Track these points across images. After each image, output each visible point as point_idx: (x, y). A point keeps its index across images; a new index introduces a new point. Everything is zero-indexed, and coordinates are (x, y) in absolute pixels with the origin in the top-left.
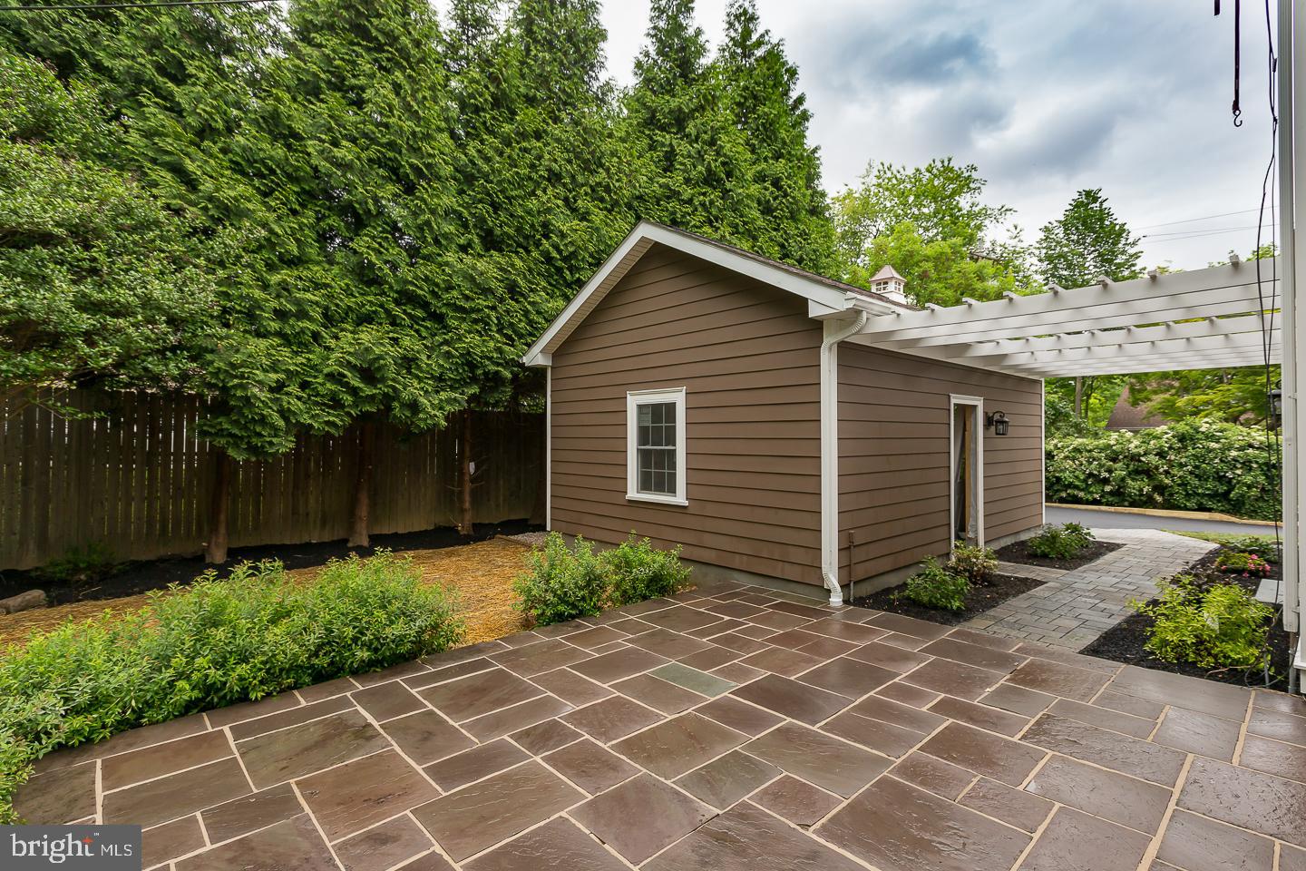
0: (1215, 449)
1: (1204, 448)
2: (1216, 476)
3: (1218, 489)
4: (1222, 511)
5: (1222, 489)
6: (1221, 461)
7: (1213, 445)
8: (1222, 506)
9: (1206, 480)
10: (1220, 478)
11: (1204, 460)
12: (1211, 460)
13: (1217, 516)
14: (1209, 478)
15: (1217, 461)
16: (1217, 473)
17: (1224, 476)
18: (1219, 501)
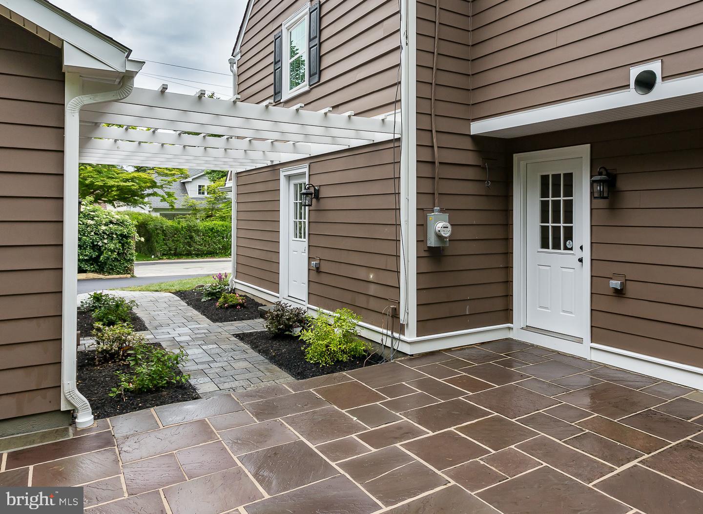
0: (91, 225)
1: (83, 224)
2: (91, 245)
3: (92, 256)
4: (93, 272)
5: (95, 254)
6: (95, 234)
7: (90, 222)
8: (94, 267)
9: (85, 249)
10: (94, 247)
11: (84, 234)
12: (89, 233)
13: (91, 275)
14: (87, 247)
15: (92, 234)
16: (92, 243)
17: (97, 245)
18: (92, 264)
